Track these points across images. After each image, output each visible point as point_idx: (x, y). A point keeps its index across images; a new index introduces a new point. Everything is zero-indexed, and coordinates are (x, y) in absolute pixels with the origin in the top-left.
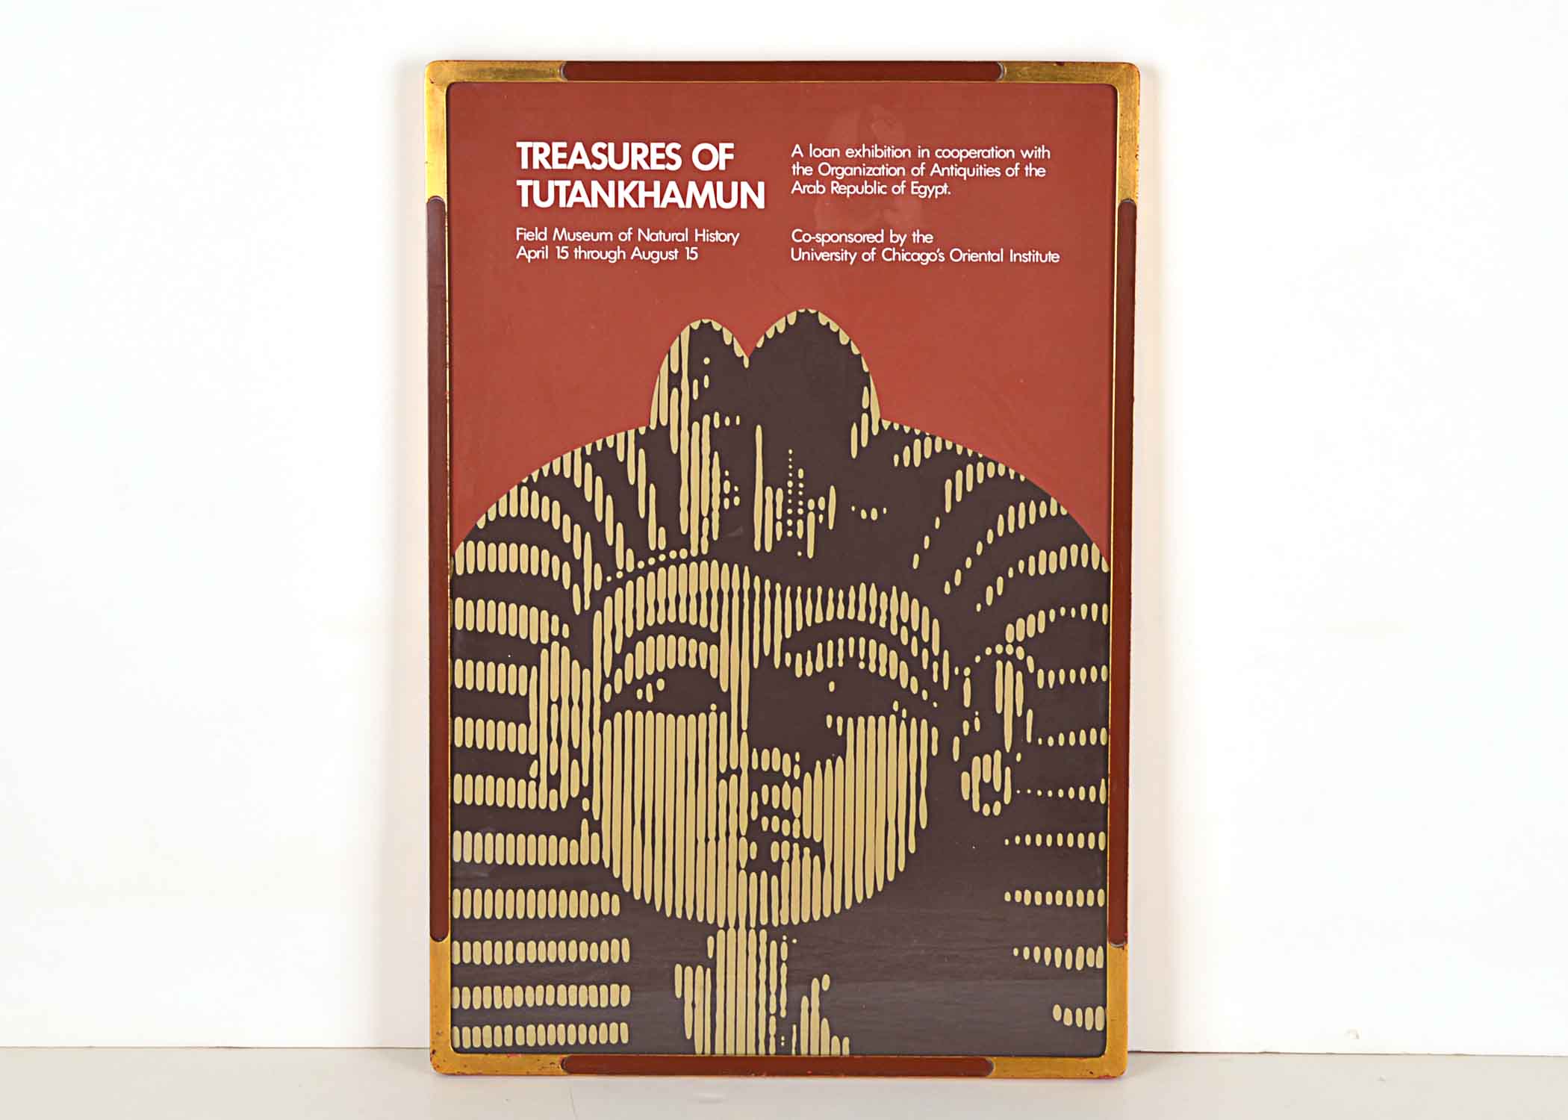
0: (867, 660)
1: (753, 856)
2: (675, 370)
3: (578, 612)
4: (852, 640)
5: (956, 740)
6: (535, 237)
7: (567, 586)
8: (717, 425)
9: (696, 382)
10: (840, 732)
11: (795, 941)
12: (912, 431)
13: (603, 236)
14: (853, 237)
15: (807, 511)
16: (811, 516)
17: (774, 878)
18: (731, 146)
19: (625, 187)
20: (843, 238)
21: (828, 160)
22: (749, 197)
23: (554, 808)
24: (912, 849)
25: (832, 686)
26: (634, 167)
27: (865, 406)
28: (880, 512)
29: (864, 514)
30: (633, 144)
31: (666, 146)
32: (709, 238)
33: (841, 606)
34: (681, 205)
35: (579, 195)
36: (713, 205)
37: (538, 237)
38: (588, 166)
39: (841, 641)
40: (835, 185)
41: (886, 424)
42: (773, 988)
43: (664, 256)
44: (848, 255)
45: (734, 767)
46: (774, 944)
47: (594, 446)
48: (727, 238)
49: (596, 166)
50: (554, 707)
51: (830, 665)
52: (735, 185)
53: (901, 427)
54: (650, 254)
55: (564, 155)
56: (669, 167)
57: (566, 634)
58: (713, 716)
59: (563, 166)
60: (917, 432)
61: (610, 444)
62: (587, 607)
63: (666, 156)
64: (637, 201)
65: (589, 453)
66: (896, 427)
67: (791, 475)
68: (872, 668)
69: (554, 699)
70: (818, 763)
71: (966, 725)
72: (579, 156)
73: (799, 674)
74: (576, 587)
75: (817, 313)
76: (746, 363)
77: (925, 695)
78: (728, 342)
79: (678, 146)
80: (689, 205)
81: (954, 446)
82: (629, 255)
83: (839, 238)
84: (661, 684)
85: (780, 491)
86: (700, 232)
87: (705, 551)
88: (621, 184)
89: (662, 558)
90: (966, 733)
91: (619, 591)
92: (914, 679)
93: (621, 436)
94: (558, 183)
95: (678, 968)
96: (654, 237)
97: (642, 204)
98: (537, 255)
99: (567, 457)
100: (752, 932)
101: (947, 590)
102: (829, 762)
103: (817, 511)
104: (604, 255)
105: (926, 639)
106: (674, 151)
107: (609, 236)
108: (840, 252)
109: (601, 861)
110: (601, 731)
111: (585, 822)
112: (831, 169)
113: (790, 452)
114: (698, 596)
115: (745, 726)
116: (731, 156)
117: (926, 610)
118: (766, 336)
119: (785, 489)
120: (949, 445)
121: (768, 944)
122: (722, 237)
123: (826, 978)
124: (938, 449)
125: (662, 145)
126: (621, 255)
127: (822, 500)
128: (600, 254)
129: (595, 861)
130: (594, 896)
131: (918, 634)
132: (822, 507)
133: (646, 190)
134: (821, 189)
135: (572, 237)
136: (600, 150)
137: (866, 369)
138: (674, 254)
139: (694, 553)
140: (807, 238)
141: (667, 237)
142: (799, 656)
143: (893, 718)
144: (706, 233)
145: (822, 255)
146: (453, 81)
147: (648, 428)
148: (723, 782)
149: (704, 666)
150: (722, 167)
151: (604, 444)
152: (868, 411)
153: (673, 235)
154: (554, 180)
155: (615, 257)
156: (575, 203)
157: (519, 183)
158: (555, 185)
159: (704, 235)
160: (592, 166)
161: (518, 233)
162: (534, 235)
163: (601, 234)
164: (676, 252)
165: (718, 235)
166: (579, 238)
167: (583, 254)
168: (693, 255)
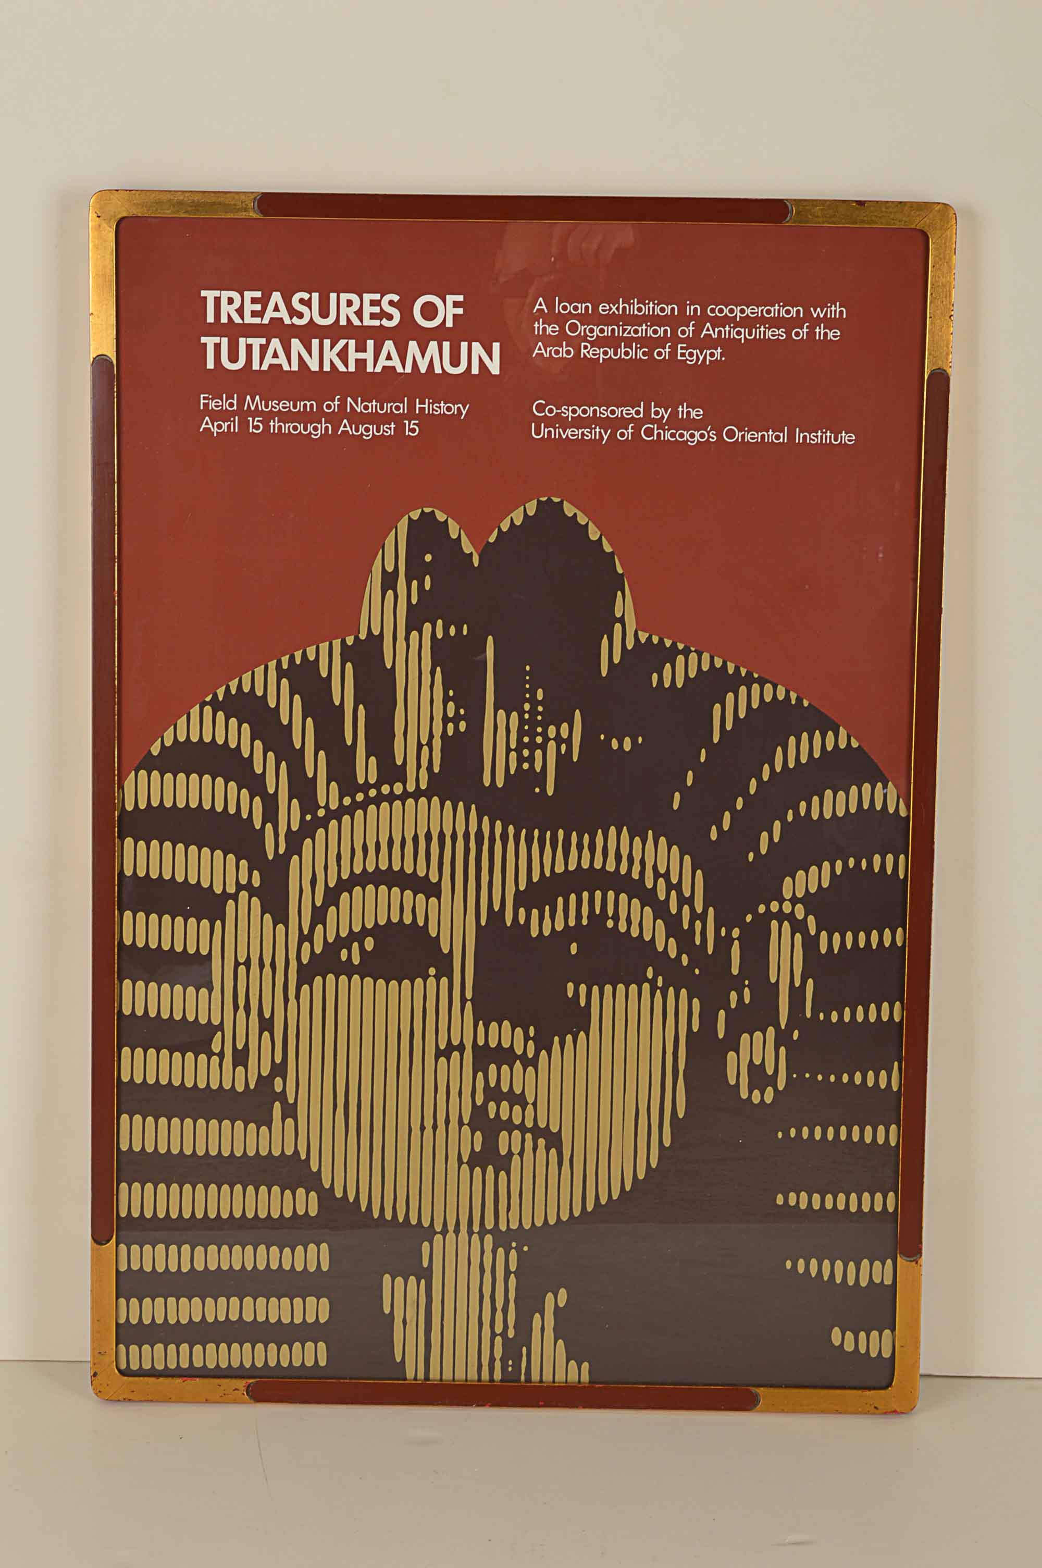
0: (616, 918)
1: (478, 1148)
2: (390, 569)
3: (271, 857)
4: (598, 894)
5: (722, 1013)
6: (222, 406)
7: (258, 827)
8: (440, 635)
9: (415, 583)
10: (583, 1003)
11: (526, 1248)
12: (674, 644)
13: (305, 405)
14: (607, 411)
15: (546, 739)
16: (552, 745)
17: (503, 1174)
18: (460, 298)
19: (332, 348)
20: (595, 411)
21: (578, 317)
22: (481, 361)
23: (240, 1088)
24: (667, 1143)
25: (574, 948)
26: (343, 322)
27: (618, 615)
28: (634, 742)
29: (615, 744)
30: (342, 295)
31: (382, 297)
32: (433, 410)
33: (586, 852)
34: (400, 369)
35: (275, 355)
36: (438, 370)
37: (226, 406)
38: (287, 321)
39: (585, 895)
40: (586, 347)
41: (643, 636)
42: (499, 1305)
43: (378, 431)
44: (600, 432)
45: (456, 1042)
46: (501, 1251)
47: (292, 658)
48: (455, 409)
49: (296, 321)
50: (242, 969)
51: (572, 923)
52: (464, 345)
53: (661, 641)
54: (362, 429)
55: (258, 307)
56: (385, 322)
57: (256, 882)
58: (431, 981)
59: (257, 320)
60: (681, 646)
61: (311, 657)
62: (281, 851)
63: (381, 309)
64: (346, 364)
65: (285, 666)
66: (655, 640)
67: (528, 696)
68: (623, 928)
69: (242, 960)
70: (556, 1039)
71: (733, 996)
72: (276, 309)
73: (534, 933)
74: (269, 826)
75: (562, 502)
76: (476, 561)
77: (685, 960)
78: (454, 536)
79: (396, 298)
80: (408, 369)
81: (725, 664)
82: (335, 429)
83: (590, 411)
84: (369, 944)
85: (514, 715)
86: (422, 402)
87: (423, 786)
88: (327, 342)
89: (373, 793)
90: (733, 1006)
91: (321, 831)
92: (672, 941)
93: (324, 647)
94: (250, 341)
95: (387, 1278)
96: (366, 408)
97: (352, 368)
98: (225, 426)
99: (259, 671)
100: (475, 1237)
101: (714, 836)
102: (569, 1038)
103: (558, 740)
104: (305, 429)
105: (687, 894)
106: (391, 303)
107: (312, 405)
108: (591, 429)
109: (296, 1152)
110: (297, 997)
111: (277, 1105)
112: (581, 328)
113: (528, 668)
114: (416, 838)
115: (469, 995)
116: (460, 311)
117: (687, 858)
118: (500, 529)
119: (521, 713)
120: (718, 663)
121: (494, 1252)
123: (563, 1292)
124: (705, 667)
125: (377, 296)
126: (327, 428)
127: (565, 726)
128: (301, 428)
129: (289, 1152)
130: (288, 1192)
131: (678, 887)
132: (565, 735)
133: (357, 351)
134: (568, 352)
135: (267, 407)
136: (302, 301)
137: (620, 571)
138: (390, 429)
139: (411, 788)
140: (551, 411)
141: (382, 409)
142: (535, 912)
143: (646, 986)
144: (429, 403)
145: (569, 432)
146: (125, 215)
147: (357, 638)
148: (442, 1060)
149: (421, 923)
150: (449, 324)
151: (304, 655)
152: (622, 620)
153: (389, 405)
154: (246, 337)
155: (319, 431)
156: (271, 366)
157: (204, 340)
158: (248, 343)
159: (426, 406)
160: (292, 320)
161: (202, 401)
162: (221, 404)
163: (302, 403)
164: (393, 426)
165: (444, 406)
166: (276, 408)
167: (280, 427)
168: (413, 430)
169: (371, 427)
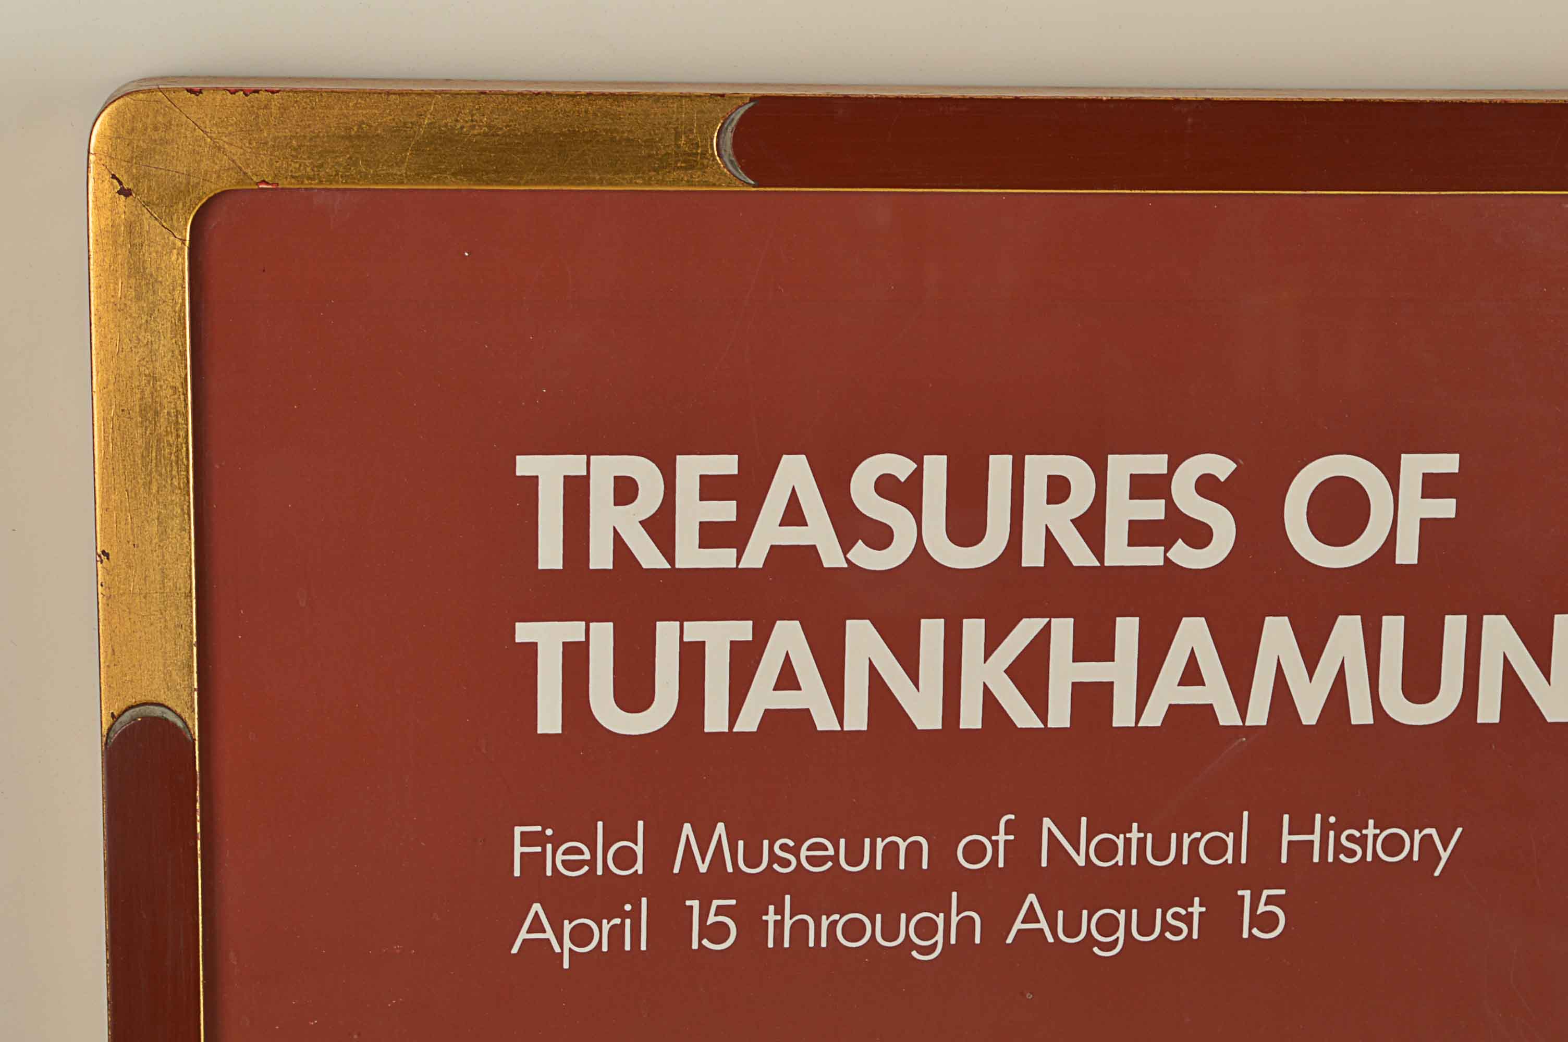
6: (592, 863)
13: (891, 850)
18: (1448, 463)
19: (991, 646)
22: (1509, 674)
26: (1032, 556)
30: (1031, 461)
31: (1172, 466)
34: (1228, 716)
35: (787, 680)
36: (1360, 714)
37: (605, 862)
38: (831, 558)
43: (1146, 929)
48: (1412, 845)
49: (864, 557)
52: (1455, 627)
54: (1089, 923)
55: (726, 511)
56: (1182, 555)
59: (723, 558)
64: (1040, 707)
72: (793, 515)
79: (1222, 468)
80: (1258, 714)
82: (997, 928)
86: (1302, 825)
88: (973, 630)
94: (695, 630)
96: (1106, 850)
97: (1060, 716)
98: (601, 934)
104: (890, 931)
106: (1206, 487)
107: (914, 849)
116: (1446, 508)
122: (1393, 845)
125: (1156, 464)
128: (873, 928)
135: (753, 859)
136: (887, 486)
138: (1188, 919)
141: (1161, 854)
144: (1326, 828)
146: (226, 183)
150: (1407, 554)
153: (1186, 840)
154: (682, 617)
155: (939, 937)
156: (770, 716)
157: (524, 632)
158: (685, 639)
159: (1316, 838)
160: (848, 556)
161: (518, 850)
162: (587, 856)
163: (880, 845)
164: (1197, 909)
165: (1376, 837)
166: (786, 863)
167: (800, 929)
168: (1268, 922)
169: (1121, 917)
